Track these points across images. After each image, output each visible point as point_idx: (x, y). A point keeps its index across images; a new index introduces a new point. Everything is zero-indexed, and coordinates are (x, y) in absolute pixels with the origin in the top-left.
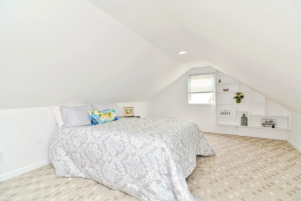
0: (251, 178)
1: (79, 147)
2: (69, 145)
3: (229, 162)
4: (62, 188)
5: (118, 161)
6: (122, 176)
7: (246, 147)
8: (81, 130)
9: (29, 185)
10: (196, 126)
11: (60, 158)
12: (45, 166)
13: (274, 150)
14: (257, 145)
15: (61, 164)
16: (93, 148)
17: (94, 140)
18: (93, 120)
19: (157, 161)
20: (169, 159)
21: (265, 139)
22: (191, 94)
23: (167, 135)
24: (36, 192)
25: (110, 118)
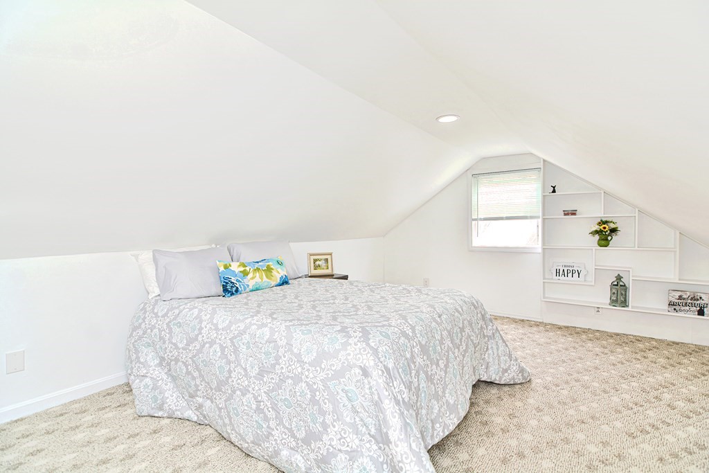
0: (619, 456)
1: (183, 349)
2: (164, 343)
3: (565, 404)
4: (141, 442)
5: (262, 391)
6: (268, 430)
7: (619, 365)
8: (191, 309)
9: (74, 430)
10: (476, 305)
11: (145, 371)
12: (119, 386)
13: (699, 376)
14: (650, 359)
15: (146, 386)
16: (211, 354)
17: (215, 335)
18: (227, 283)
19: (350, 400)
20: (379, 398)
21: (678, 344)
22: (480, 222)
23: (381, 333)
24: (84, 449)
25: (270, 279)
